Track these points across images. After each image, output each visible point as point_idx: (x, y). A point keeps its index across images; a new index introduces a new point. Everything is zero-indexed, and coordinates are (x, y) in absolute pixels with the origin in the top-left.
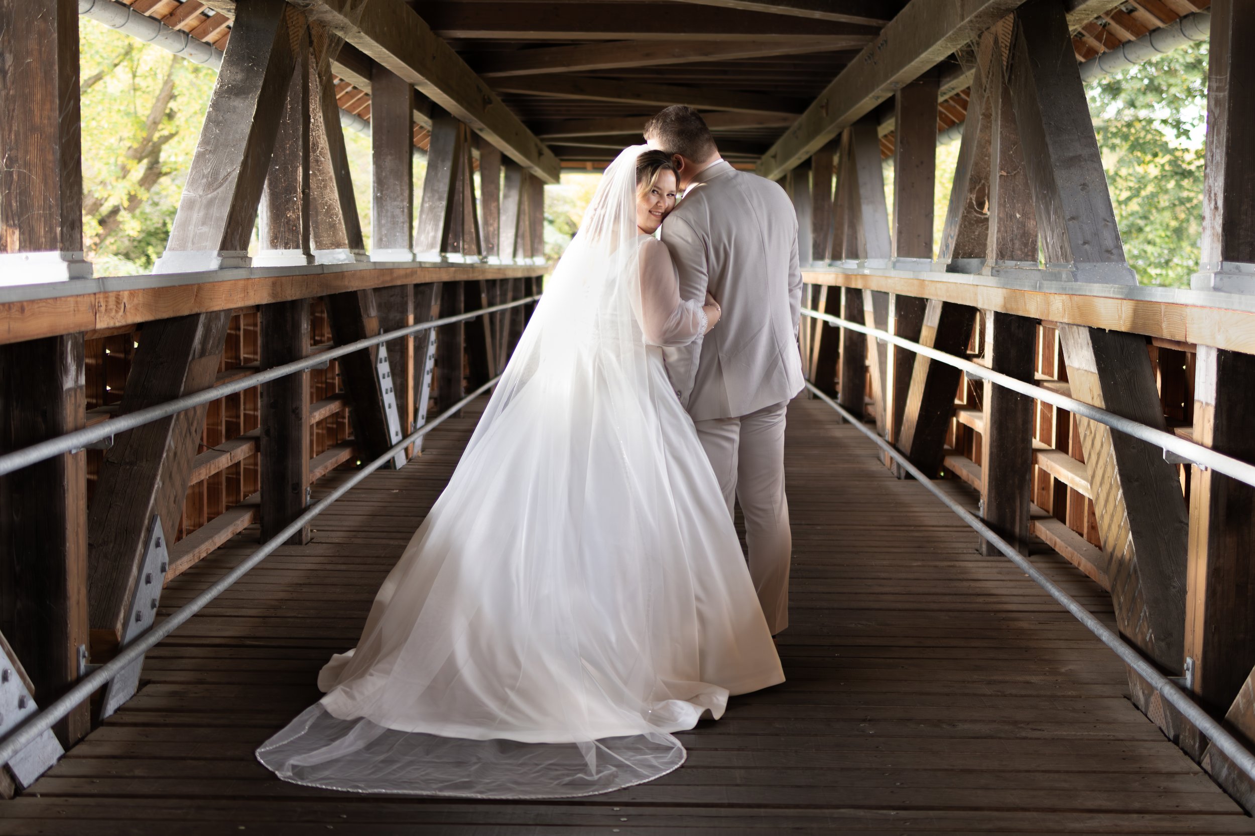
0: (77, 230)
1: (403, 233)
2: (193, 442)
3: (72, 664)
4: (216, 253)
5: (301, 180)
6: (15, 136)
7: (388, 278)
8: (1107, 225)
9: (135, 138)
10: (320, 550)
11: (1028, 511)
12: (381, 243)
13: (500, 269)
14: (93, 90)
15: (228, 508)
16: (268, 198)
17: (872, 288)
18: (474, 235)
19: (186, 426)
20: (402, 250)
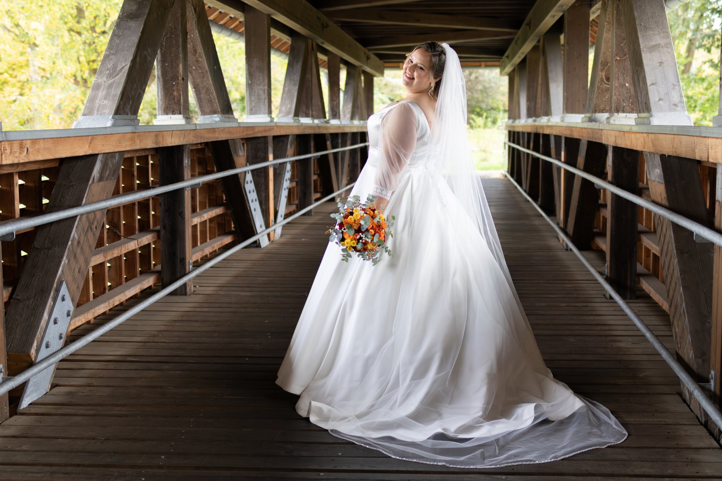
1: (265, 105)
4: (111, 116)
5: (181, 72)
8: (675, 88)
10: (197, 298)
11: (636, 269)
12: (252, 111)
13: (339, 127)
15: (141, 273)
16: (162, 83)
17: (554, 133)
18: (321, 107)
19: (88, 224)
20: (264, 116)
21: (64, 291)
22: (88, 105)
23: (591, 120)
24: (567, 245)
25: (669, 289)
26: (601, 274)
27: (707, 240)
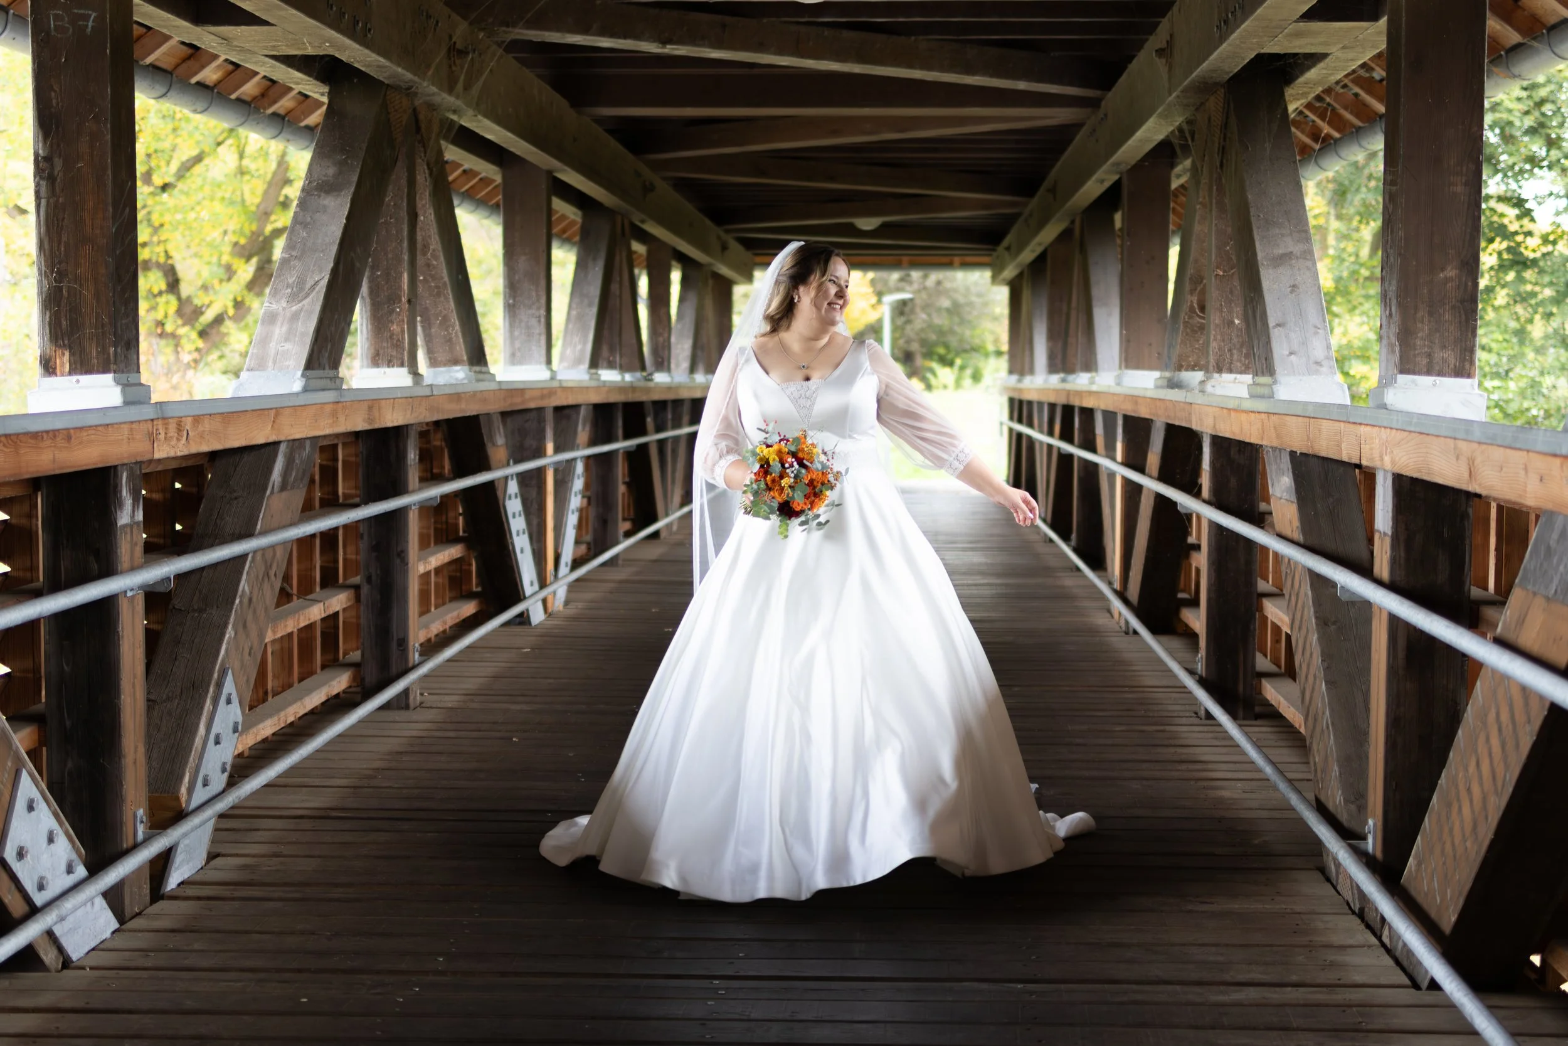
0: (133, 350)
1: (540, 346)
2: (272, 586)
3: (128, 829)
4: (299, 373)
5: (406, 288)
6: (65, 247)
7: (518, 400)
8: (1318, 333)
9: (241, 232)
10: (430, 715)
11: (1254, 666)
12: (515, 358)
13: (669, 388)
14: (192, 175)
15: (324, 667)
16: (369, 308)
17: (1103, 407)
18: (636, 347)
19: (263, 569)
20: (538, 367)
21: (229, 686)
22: (255, 351)
23: (1173, 384)
24: (1127, 622)
25: (1304, 688)
26: (1191, 672)
27: (1361, 597)
